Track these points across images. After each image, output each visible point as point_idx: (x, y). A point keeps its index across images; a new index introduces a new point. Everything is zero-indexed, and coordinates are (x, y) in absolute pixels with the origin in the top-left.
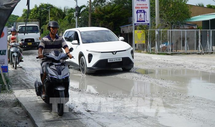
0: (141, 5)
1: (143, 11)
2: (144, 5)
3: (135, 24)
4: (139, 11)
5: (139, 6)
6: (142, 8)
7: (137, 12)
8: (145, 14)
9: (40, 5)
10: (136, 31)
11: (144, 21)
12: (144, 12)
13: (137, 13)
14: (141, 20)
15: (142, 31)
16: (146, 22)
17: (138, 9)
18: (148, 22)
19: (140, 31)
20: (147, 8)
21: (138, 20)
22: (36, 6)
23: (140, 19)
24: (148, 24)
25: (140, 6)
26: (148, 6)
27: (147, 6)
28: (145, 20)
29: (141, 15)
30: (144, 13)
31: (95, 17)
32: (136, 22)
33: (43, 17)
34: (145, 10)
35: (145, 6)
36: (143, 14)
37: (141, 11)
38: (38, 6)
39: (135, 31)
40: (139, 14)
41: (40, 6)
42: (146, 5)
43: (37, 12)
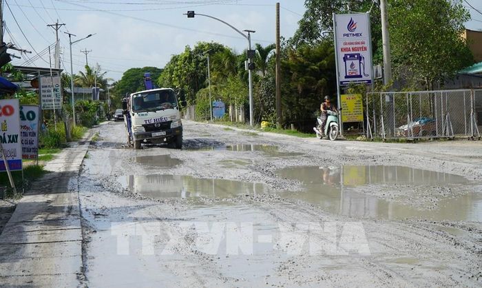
0: (352, 44)
1: (356, 56)
2: (358, 43)
3: (341, 83)
4: (348, 57)
5: (348, 46)
6: (353, 49)
7: (345, 59)
8: (362, 61)
9: (197, 45)
10: (344, 97)
11: (360, 76)
12: (360, 58)
13: (345, 61)
14: (354, 74)
15: (356, 95)
16: (364, 78)
17: (346, 53)
18: (369, 78)
19: (351, 96)
20: (365, 49)
21: (348, 74)
22: (188, 49)
23: (352, 73)
24: (369, 81)
25: (351, 46)
26: (368, 45)
27: (364, 46)
28: (362, 74)
29: (352, 65)
30: (360, 60)
31: (289, 69)
32: (342, 78)
33: (202, 71)
34: (362, 53)
35: (361, 46)
36: (356, 62)
37: (352, 56)
38: (193, 49)
39: (342, 96)
40: (349, 63)
41: (196, 47)
42: (363, 43)
43: (190, 63)
